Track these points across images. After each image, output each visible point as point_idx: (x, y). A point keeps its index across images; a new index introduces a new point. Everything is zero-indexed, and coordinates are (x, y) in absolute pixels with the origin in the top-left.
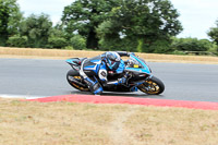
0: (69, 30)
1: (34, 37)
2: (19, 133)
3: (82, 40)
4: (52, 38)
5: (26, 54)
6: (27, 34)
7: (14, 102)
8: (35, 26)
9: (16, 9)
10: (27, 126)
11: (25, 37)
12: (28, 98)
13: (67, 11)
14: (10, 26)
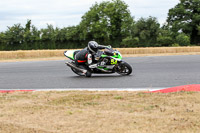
0: (175, 29)
1: (144, 38)
2: (150, 120)
3: (187, 37)
4: (161, 38)
5: (140, 52)
6: (138, 35)
7: (139, 94)
8: (144, 28)
9: (128, 15)
10: (156, 113)
11: (137, 38)
12: (151, 90)
13: (172, 13)
14: (123, 30)
